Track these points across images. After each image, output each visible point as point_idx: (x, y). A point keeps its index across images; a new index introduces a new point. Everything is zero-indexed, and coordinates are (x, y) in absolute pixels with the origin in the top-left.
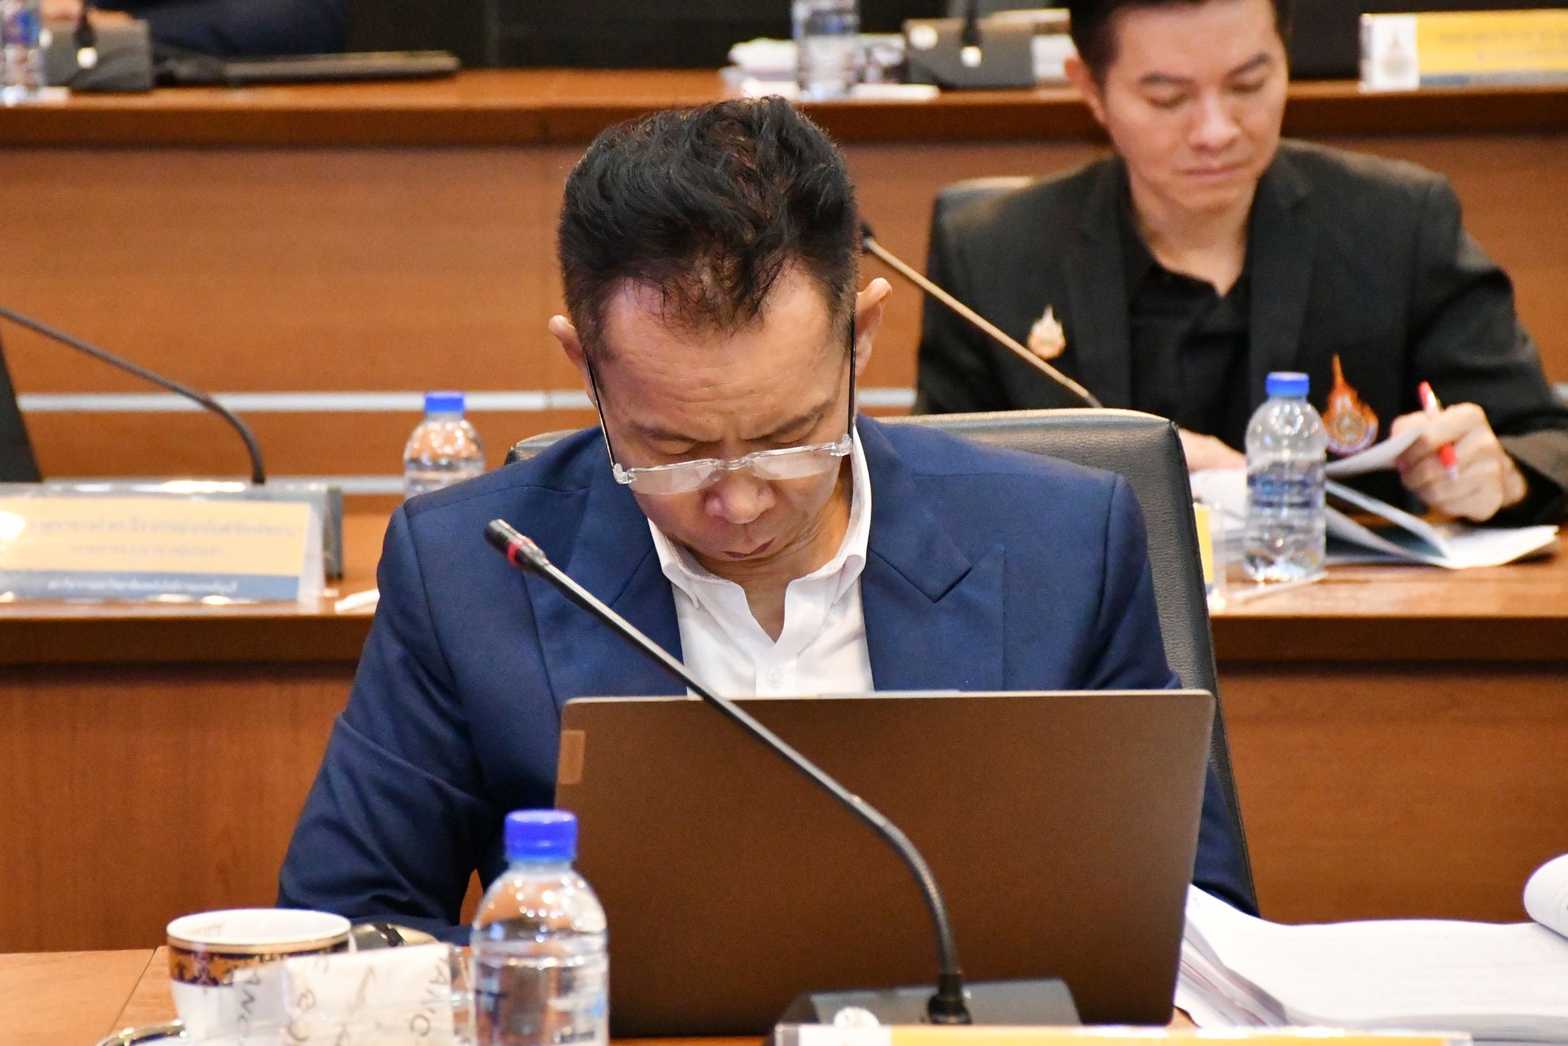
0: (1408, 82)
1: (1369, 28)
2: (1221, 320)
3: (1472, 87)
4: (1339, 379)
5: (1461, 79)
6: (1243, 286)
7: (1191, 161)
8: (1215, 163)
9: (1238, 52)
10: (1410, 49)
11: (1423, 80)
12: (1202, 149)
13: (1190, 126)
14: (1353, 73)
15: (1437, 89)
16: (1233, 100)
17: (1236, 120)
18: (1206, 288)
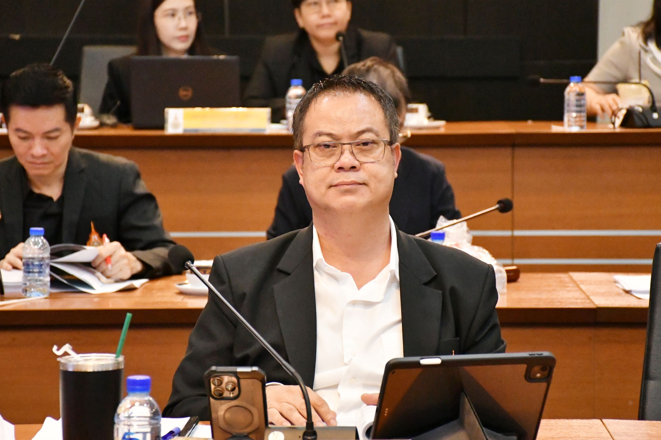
0: (179, 131)
1: (168, 112)
2: (54, 209)
3: (200, 133)
4: (93, 230)
5: (197, 130)
6: (62, 198)
7: (31, 159)
8: (39, 161)
9: (48, 127)
10: (181, 120)
11: (185, 130)
12: (33, 156)
13: (30, 148)
14: (162, 127)
15: (188, 133)
16: (46, 141)
17: (47, 149)
18: (50, 199)
